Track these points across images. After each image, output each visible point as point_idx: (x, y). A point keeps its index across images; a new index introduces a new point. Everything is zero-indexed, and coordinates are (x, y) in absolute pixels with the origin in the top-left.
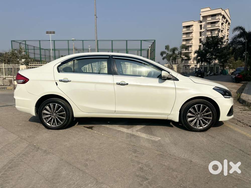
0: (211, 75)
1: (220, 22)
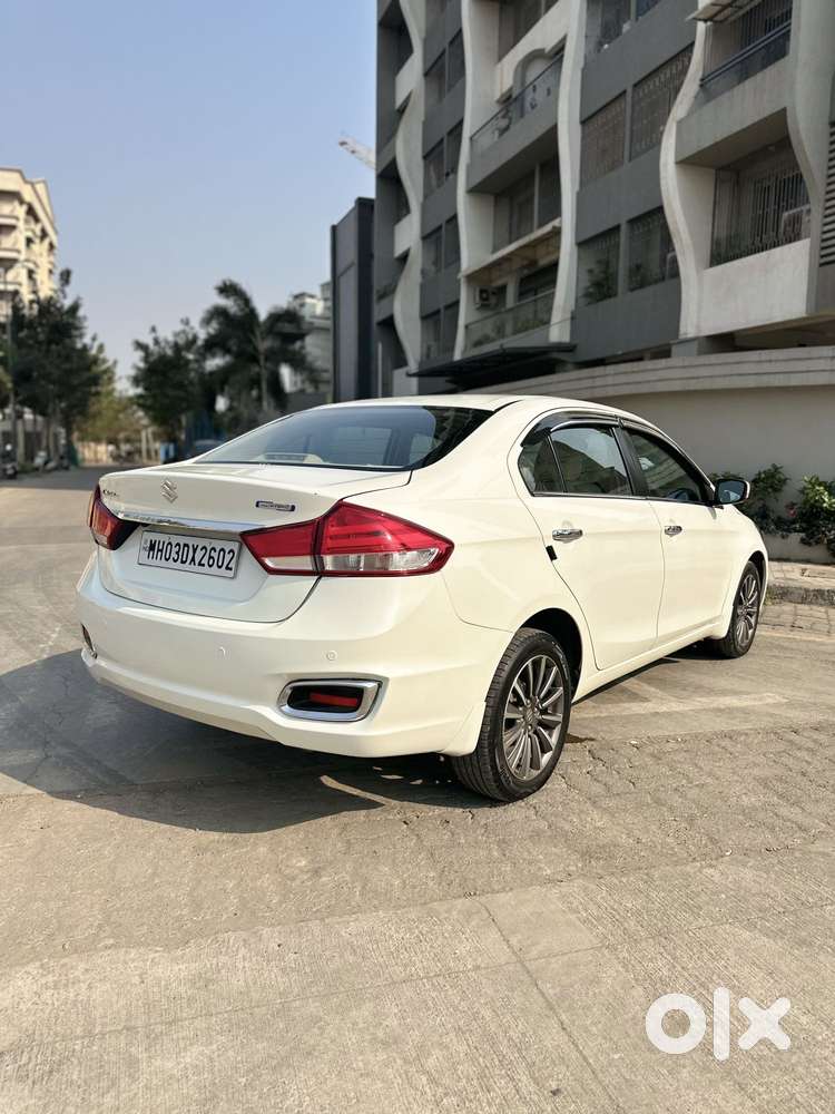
0: (50, 471)
1: (21, 232)
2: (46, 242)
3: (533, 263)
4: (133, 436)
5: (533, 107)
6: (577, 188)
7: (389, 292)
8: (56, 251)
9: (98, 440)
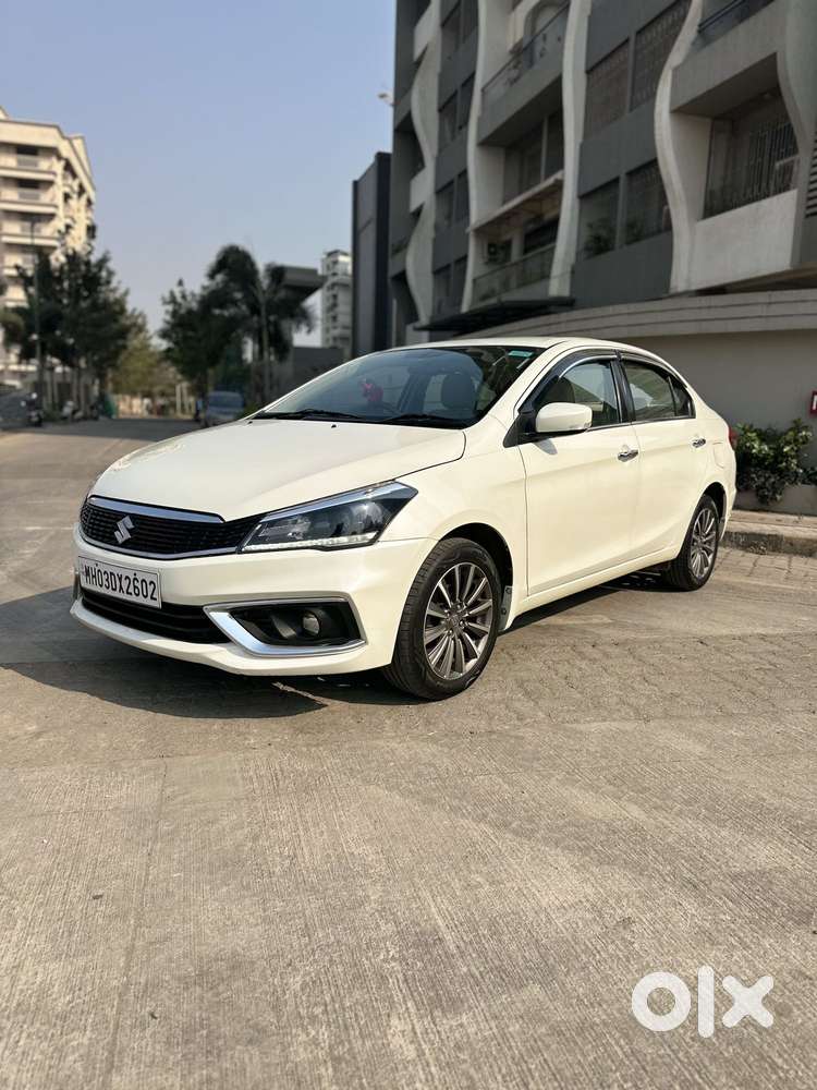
1: (59, 189)
2: (84, 197)
3: (539, 217)
4: (169, 391)
5: (541, 55)
6: (580, 140)
7: (402, 247)
8: (93, 207)
9: (133, 394)
